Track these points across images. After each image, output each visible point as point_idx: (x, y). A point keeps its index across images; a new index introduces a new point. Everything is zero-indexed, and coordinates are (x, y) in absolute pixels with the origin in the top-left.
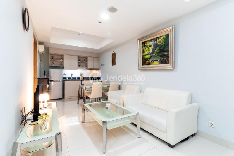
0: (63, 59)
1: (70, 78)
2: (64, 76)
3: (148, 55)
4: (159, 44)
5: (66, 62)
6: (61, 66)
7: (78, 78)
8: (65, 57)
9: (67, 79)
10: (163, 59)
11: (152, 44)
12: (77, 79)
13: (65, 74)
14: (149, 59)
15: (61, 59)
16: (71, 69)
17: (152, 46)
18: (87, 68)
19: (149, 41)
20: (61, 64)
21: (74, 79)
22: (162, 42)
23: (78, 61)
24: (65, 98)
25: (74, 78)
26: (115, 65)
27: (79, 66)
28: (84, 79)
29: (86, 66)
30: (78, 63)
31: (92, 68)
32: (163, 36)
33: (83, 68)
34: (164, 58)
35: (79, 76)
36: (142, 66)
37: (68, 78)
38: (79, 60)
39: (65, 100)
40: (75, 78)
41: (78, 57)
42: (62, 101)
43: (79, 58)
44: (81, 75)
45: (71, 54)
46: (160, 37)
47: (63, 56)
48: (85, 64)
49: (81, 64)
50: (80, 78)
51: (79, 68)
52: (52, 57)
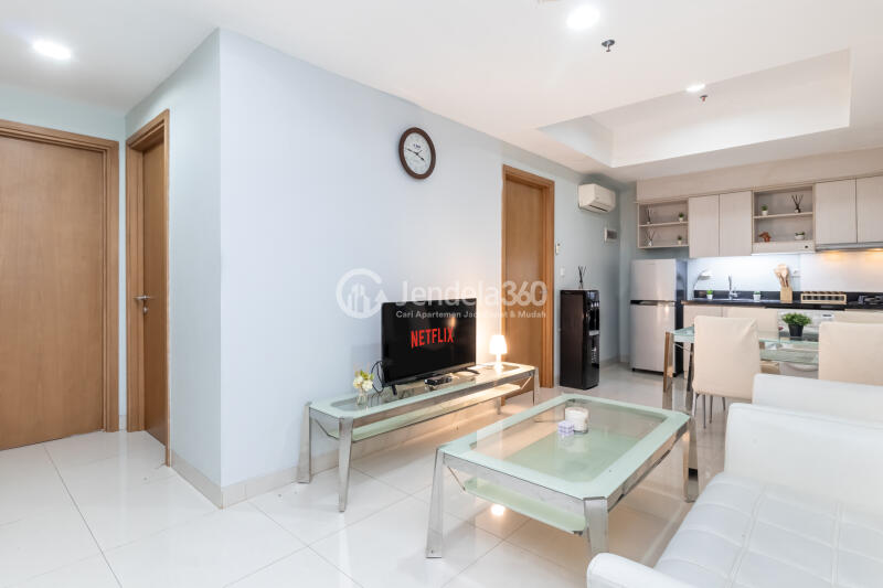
0: (686, 219)
1: (725, 294)
2: (701, 286)
5: (699, 228)
6: (679, 244)
7: (768, 296)
8: (693, 205)
9: (710, 297)
12: (757, 299)
15: (681, 216)
16: (719, 253)
18: (810, 244)
20: (680, 238)
21: (744, 299)
23: (757, 212)
25: (743, 294)
27: (763, 236)
28: (803, 302)
29: (809, 233)
30: (757, 222)
33: (792, 244)
35: (776, 286)
37: (715, 294)
38: (759, 208)
40: (750, 295)
41: (758, 196)
43: (761, 200)
44: (786, 281)
45: (718, 189)
47: (685, 202)
48: (801, 226)
49: (774, 228)
50: (776, 295)
51: (763, 245)
52: (646, 214)
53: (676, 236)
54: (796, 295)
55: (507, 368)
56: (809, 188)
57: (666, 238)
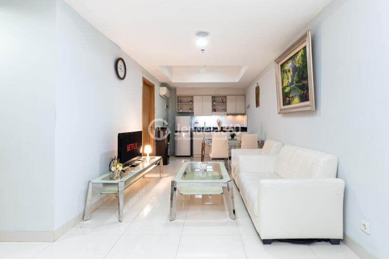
0: (192, 103)
1: (203, 128)
2: (196, 125)
3: (287, 86)
4: (297, 65)
5: (197, 106)
6: (190, 111)
7: (214, 128)
8: (195, 98)
9: (199, 129)
10: (304, 93)
11: (290, 67)
13: (196, 123)
14: (289, 94)
15: (191, 101)
16: (203, 115)
17: (291, 69)
18: (226, 113)
19: (287, 62)
20: (191, 109)
21: (209, 130)
22: (300, 62)
23: (212, 103)
24: (194, 156)
25: (208, 128)
26: (259, 106)
27: (214, 110)
28: (224, 130)
29: (225, 110)
30: (213, 105)
31: (234, 112)
32: (300, 50)
33: (220, 113)
34: (304, 90)
35: (216, 126)
36: (283, 107)
37: (201, 128)
38: (213, 101)
39: (194, 159)
40: (210, 128)
41: (213, 97)
42: (189, 160)
43: (214, 99)
44: (219, 124)
45: (202, 94)
46: (298, 53)
47: (192, 97)
48: (223, 107)
49: (216, 107)
50: (217, 128)
51: (214, 113)
52: (179, 100)
53: (189, 108)
54: (222, 128)
55: (151, 159)
56: (225, 97)
57: (186, 109)
